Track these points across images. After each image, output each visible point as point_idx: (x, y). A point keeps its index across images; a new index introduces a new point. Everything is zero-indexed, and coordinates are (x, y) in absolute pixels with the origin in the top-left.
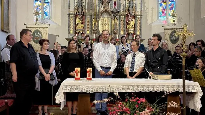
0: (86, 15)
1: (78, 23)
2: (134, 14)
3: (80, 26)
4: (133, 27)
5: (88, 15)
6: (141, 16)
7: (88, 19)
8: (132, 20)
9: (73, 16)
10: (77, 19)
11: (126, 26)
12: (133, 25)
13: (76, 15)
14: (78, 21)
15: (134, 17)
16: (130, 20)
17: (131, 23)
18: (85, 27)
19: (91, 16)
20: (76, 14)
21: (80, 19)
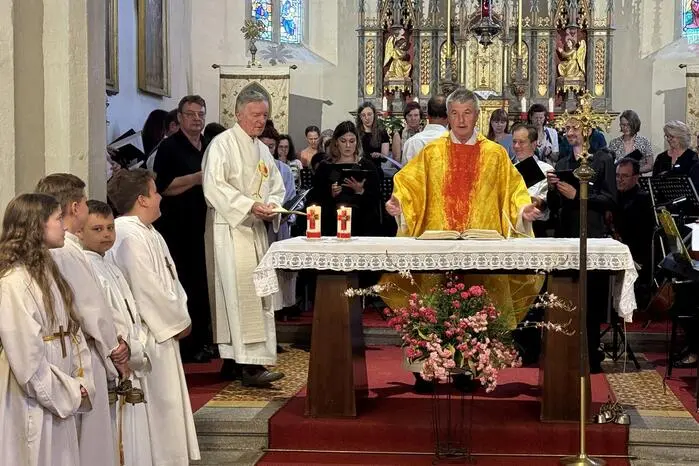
0: (419, 31)
1: (392, 59)
2: (584, 26)
3: (398, 70)
4: (580, 69)
5: (424, 31)
6: (609, 30)
7: (425, 45)
8: (578, 46)
9: (374, 34)
10: (389, 45)
11: (554, 66)
12: (582, 64)
13: (385, 33)
14: (391, 51)
15: (586, 33)
16: (570, 44)
17: (572, 55)
18: (415, 72)
19: (435, 33)
20: (386, 26)
21: (396, 44)
